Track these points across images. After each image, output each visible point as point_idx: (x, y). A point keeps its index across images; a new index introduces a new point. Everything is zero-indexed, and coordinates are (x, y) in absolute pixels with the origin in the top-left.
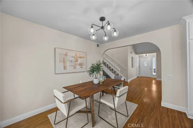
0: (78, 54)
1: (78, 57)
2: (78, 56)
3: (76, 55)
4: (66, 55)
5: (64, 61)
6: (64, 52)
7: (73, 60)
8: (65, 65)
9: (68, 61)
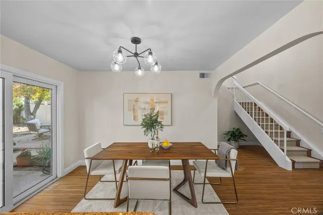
0: (155, 98)
1: (156, 103)
2: (155, 101)
3: (152, 100)
4: (137, 101)
5: (134, 109)
6: (134, 97)
7: (147, 108)
8: (135, 114)
9: (140, 109)
